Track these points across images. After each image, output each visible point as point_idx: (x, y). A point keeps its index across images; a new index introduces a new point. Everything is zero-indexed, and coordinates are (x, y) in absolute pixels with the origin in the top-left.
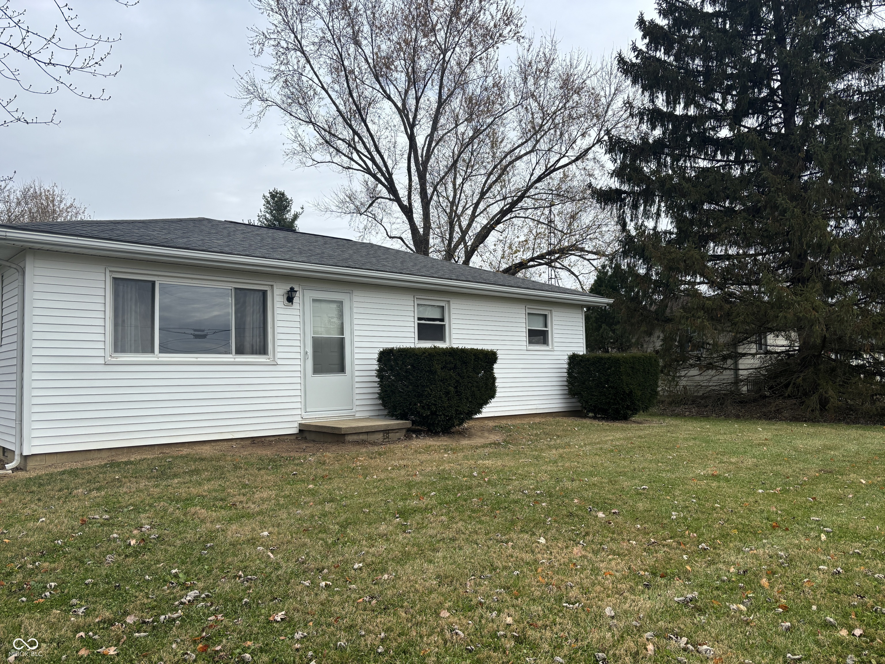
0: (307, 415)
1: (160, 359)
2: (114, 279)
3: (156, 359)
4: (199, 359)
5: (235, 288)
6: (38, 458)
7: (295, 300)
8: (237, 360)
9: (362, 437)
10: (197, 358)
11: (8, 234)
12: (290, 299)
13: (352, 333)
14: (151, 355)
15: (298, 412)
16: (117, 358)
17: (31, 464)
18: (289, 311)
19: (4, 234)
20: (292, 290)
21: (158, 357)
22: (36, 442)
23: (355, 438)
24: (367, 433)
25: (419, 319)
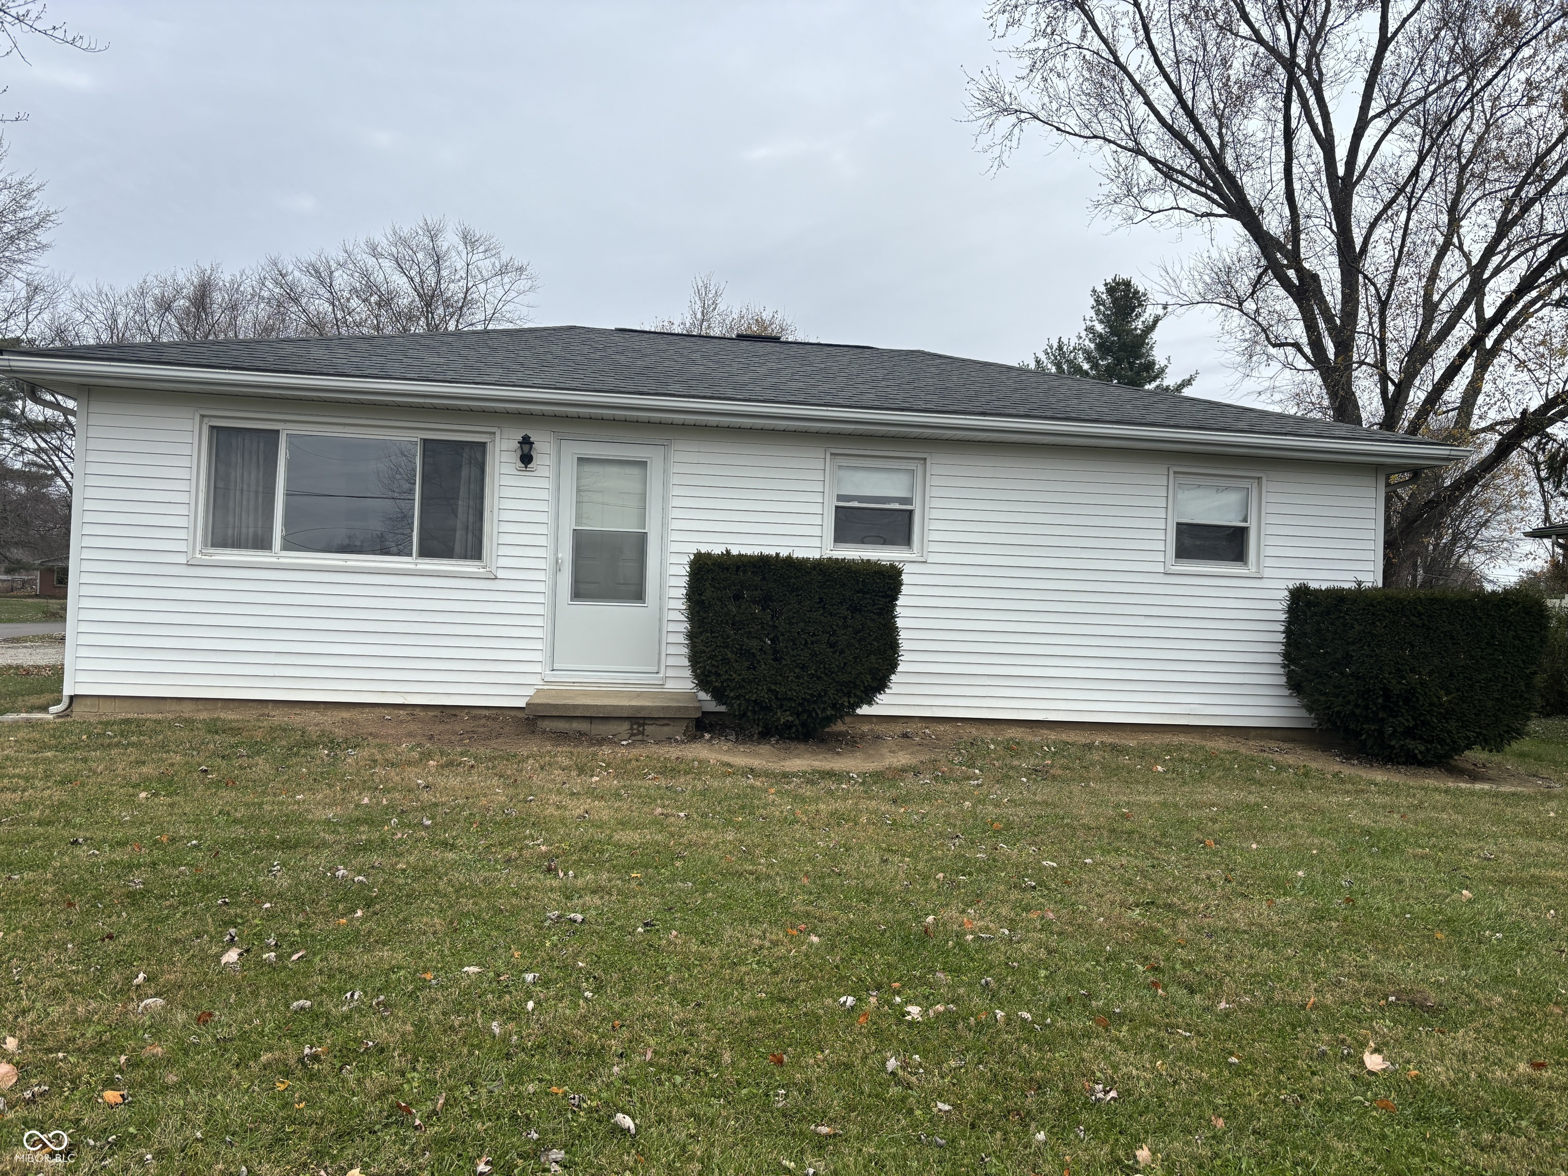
0: (554, 676)
1: (282, 560)
2: (212, 428)
3: (274, 560)
4: (349, 563)
5: (425, 441)
6: (89, 702)
7: (538, 459)
8: (420, 567)
9: (576, 725)
10: (346, 560)
11: (12, 363)
12: (526, 459)
13: (664, 524)
14: (267, 553)
15: (538, 668)
16: (211, 555)
17: (77, 708)
18: (526, 480)
19: (6, 363)
20: (526, 442)
21: (278, 555)
22: (81, 677)
23: (562, 725)
24: (591, 719)
25: (840, 498)
